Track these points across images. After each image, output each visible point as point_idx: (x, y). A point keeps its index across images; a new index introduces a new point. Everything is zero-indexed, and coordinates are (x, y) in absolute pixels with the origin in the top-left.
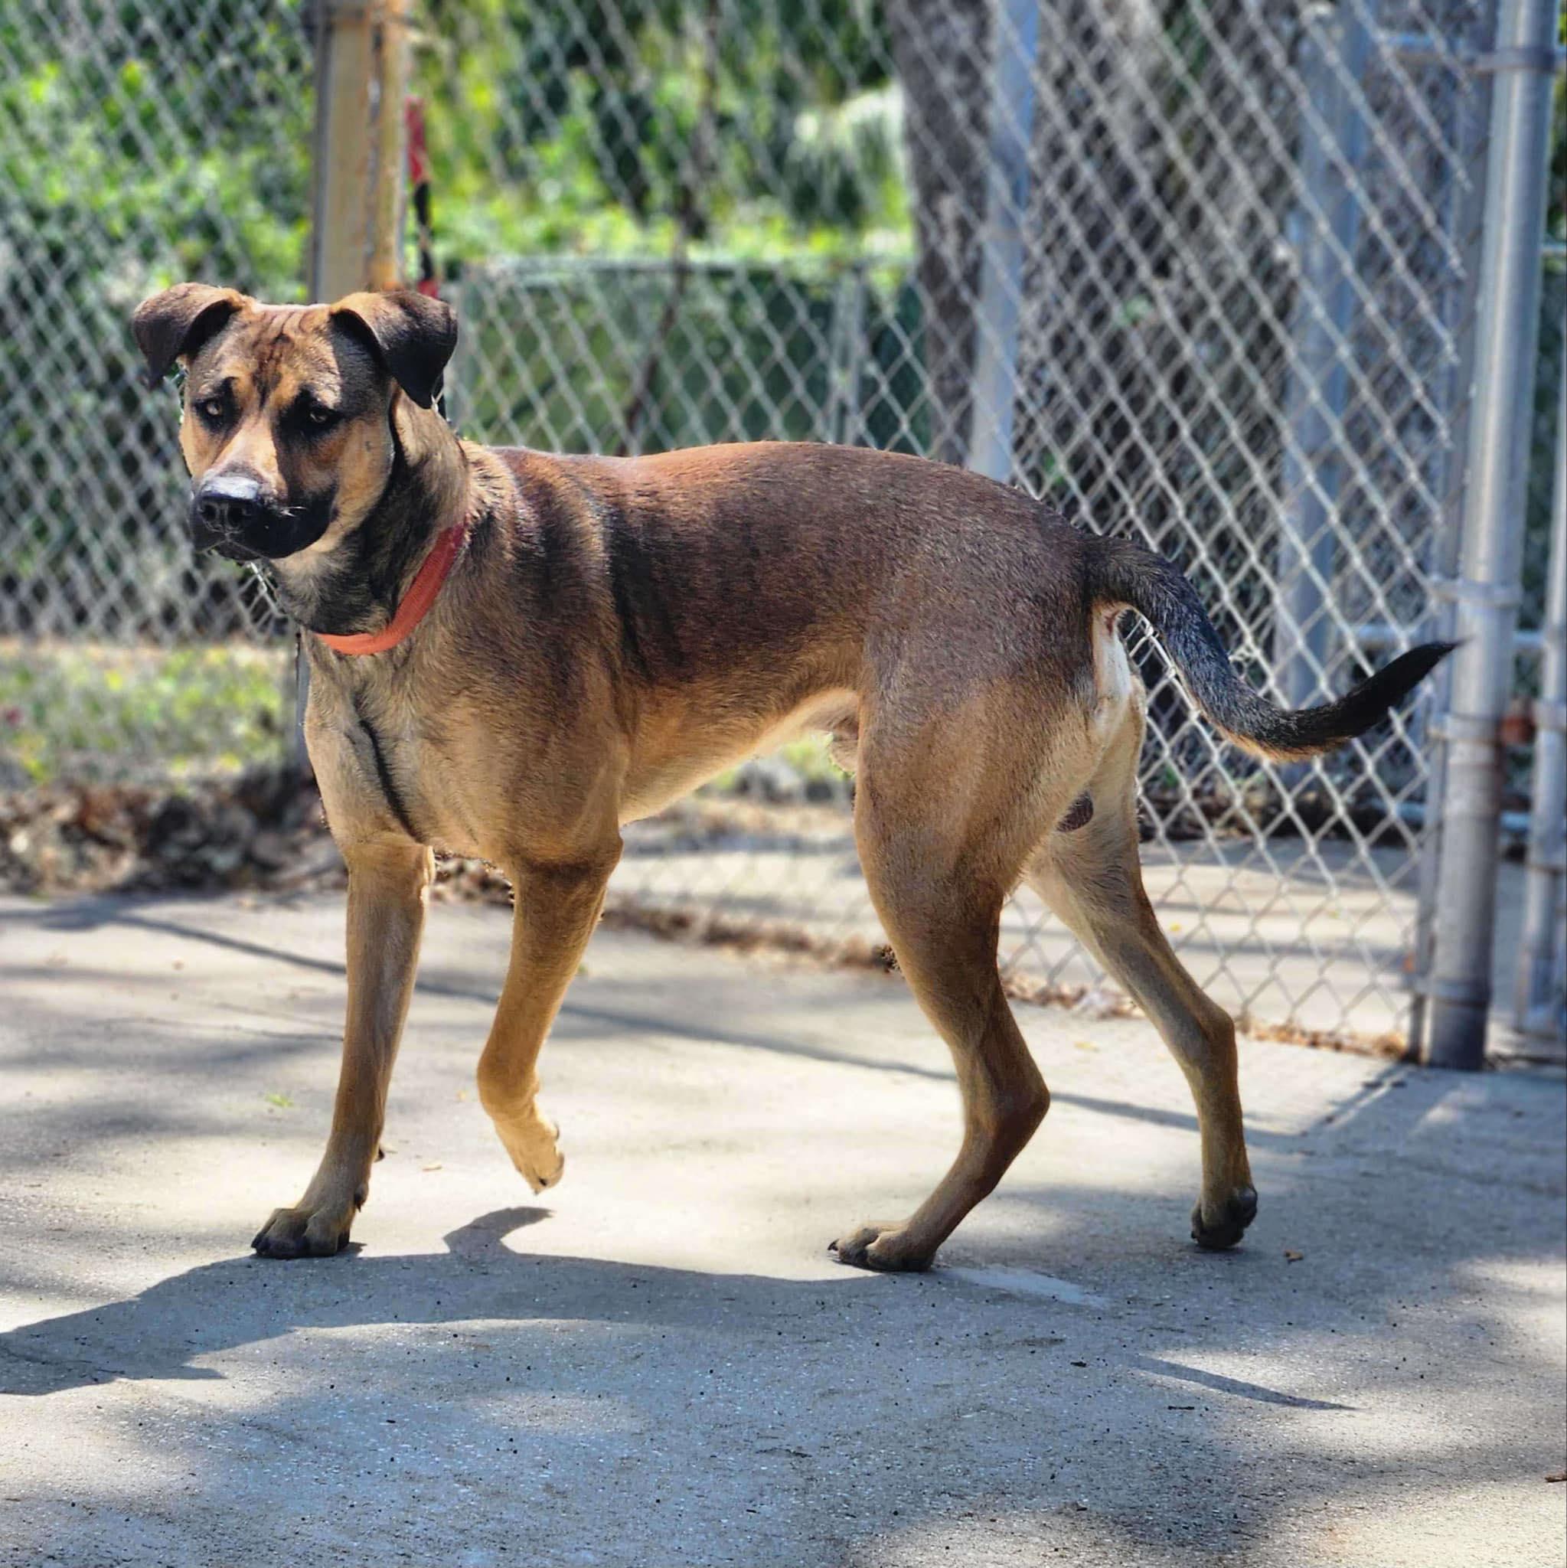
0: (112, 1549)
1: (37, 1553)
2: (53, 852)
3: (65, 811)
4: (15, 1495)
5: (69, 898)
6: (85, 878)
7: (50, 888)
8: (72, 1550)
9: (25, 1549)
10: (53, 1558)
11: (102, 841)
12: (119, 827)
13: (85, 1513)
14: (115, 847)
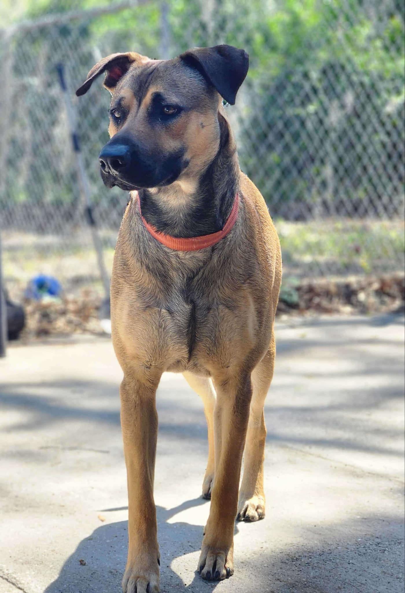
0: (397, 536)
1: (373, 536)
2: (373, 300)
3: (376, 286)
4: (365, 517)
5: (378, 315)
6: (384, 308)
7: (372, 312)
8: (384, 535)
9: (368, 535)
10: (377, 538)
11: (389, 295)
12: (395, 290)
13: (388, 523)
14: (393, 297)
